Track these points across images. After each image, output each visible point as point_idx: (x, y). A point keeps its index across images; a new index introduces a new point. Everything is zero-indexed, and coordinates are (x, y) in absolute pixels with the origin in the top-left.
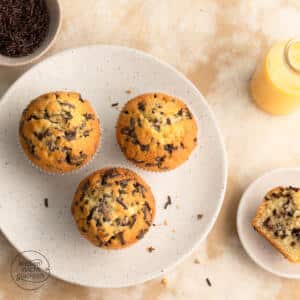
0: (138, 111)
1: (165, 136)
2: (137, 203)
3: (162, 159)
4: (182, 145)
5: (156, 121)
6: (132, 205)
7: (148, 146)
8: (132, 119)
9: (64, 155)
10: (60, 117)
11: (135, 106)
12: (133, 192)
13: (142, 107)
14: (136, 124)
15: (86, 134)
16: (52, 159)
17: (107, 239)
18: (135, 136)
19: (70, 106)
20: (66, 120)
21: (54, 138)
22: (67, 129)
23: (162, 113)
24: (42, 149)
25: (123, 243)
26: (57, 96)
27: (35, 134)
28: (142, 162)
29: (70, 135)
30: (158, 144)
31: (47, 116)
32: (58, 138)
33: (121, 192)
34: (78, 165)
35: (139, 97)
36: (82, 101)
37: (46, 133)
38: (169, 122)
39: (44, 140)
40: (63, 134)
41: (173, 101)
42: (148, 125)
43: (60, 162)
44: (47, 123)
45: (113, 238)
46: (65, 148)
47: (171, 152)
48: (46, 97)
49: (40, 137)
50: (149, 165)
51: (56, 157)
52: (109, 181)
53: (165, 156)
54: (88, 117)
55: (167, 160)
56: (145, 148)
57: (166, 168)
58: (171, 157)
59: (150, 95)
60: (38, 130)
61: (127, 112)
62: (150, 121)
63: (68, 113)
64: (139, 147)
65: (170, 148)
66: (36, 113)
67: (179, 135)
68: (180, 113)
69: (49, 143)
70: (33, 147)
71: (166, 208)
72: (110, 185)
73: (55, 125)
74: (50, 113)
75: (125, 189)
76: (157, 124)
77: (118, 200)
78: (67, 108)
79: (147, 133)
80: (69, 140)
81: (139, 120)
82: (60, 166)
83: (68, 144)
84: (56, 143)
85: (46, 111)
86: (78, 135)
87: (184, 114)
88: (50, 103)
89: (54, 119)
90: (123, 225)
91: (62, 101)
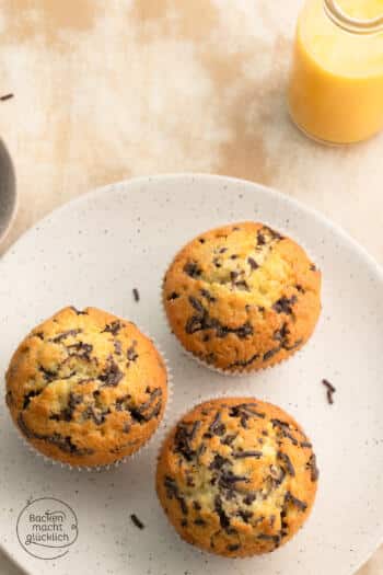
0: (192, 281)
1: (263, 291)
2: (265, 433)
3: (284, 332)
4: (299, 288)
5: (233, 275)
6: (261, 442)
7: (248, 324)
8: (191, 300)
9: (127, 414)
10: (74, 361)
11: (181, 276)
12: (243, 424)
13: (194, 270)
14: (205, 302)
15: (132, 356)
16: (112, 435)
17: (278, 525)
18: (216, 323)
19: (73, 333)
20: (86, 358)
21: (88, 399)
22: (99, 370)
23: (234, 257)
24: (84, 433)
25: (303, 507)
26: (40, 335)
27: (56, 417)
28: (254, 357)
29: (110, 375)
30: (262, 309)
31: (51, 376)
32: (97, 393)
33: (226, 442)
34: (157, 413)
35: (177, 260)
36: (83, 313)
37: (72, 401)
38: (254, 265)
39: (76, 414)
40: (99, 382)
41: (235, 229)
42: (225, 291)
43: (127, 431)
44: (61, 386)
45: (283, 514)
46: (120, 401)
47: (289, 311)
48: (24, 350)
49: (67, 415)
50: (268, 355)
51: (115, 427)
52: (194, 445)
53: (285, 324)
54: (114, 328)
55: (291, 328)
56: (243, 331)
57: (299, 343)
58: (294, 318)
59: (192, 244)
60: (55, 407)
61: (175, 296)
62: (223, 282)
63: (80, 346)
64: (233, 336)
65: (283, 305)
66: (29, 386)
67: (283, 275)
68: (261, 241)
69: (89, 414)
70: (68, 439)
71: (331, 402)
72: (202, 448)
73: (75, 379)
74: (52, 366)
75: (228, 432)
76: (239, 279)
77: (237, 457)
78: (71, 340)
79: (232, 304)
80: (115, 385)
81: (204, 293)
82: (132, 436)
83: (119, 392)
84: (98, 405)
85: (42, 369)
86: (122, 367)
87: (267, 238)
88: (39, 353)
89: (66, 371)
90: (279, 482)
91: (54, 336)
